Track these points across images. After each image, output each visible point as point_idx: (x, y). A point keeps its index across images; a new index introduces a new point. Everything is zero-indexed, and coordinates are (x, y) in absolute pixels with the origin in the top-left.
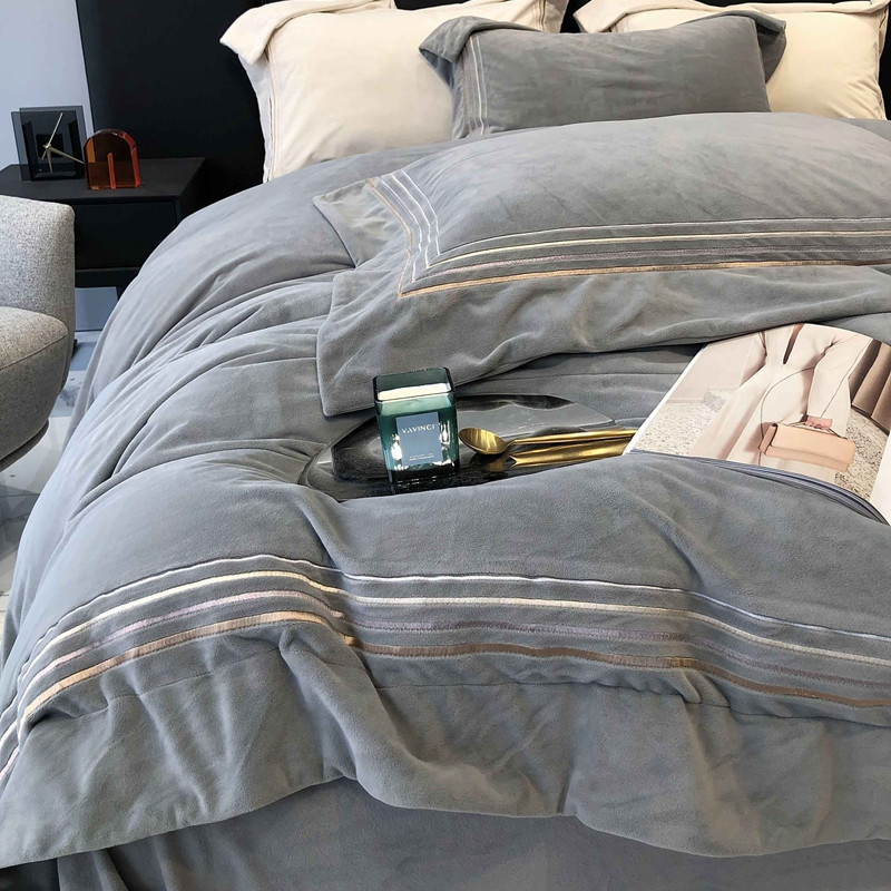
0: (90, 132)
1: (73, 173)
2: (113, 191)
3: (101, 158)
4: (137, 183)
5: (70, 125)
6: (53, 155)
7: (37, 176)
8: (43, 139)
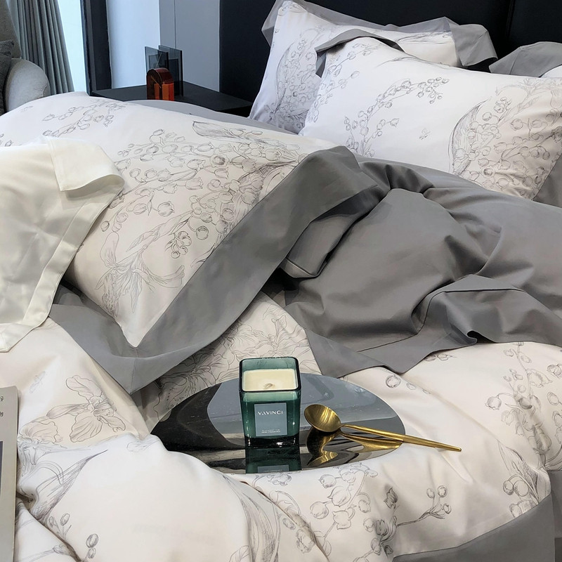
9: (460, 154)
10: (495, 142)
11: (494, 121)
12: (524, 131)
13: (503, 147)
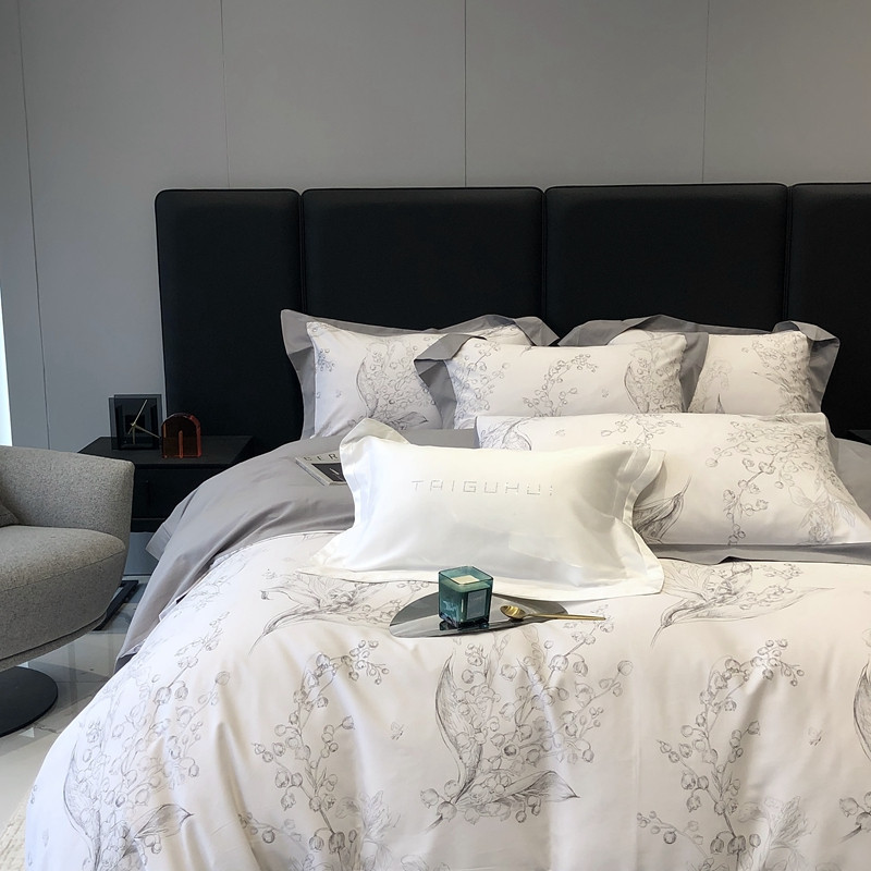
1: (151, 445)
2: (181, 459)
3: (173, 435)
4: (200, 454)
5: (152, 409)
6: (137, 430)
7: (123, 447)
8: (130, 419)
9: (639, 400)
10: (655, 387)
11: (646, 374)
12: (665, 377)
13: (661, 389)
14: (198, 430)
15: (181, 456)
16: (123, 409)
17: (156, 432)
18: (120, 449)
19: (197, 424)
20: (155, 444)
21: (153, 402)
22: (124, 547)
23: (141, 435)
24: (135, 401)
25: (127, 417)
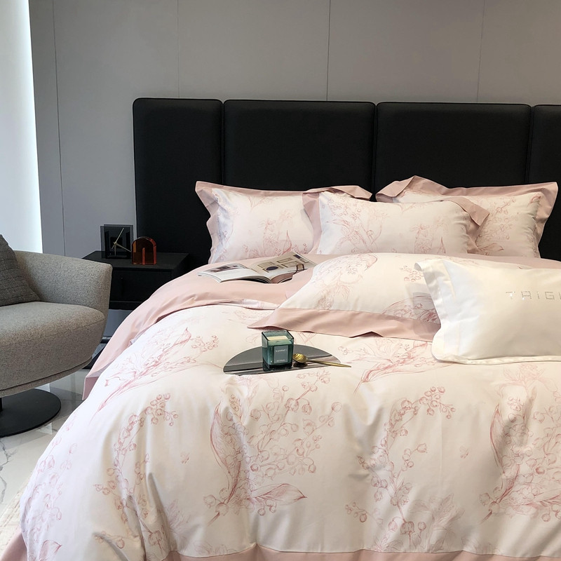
0: (135, 238)
1: (125, 256)
2: (144, 265)
3: (139, 250)
4: (155, 263)
5: (127, 234)
6: (117, 247)
7: (109, 256)
8: (114, 240)
14: (155, 248)
15: (144, 264)
16: (110, 234)
17: (128, 248)
18: (107, 258)
19: (154, 244)
20: (128, 255)
21: (127, 230)
22: (104, 317)
23: (119, 250)
24: (117, 229)
25: (112, 238)
